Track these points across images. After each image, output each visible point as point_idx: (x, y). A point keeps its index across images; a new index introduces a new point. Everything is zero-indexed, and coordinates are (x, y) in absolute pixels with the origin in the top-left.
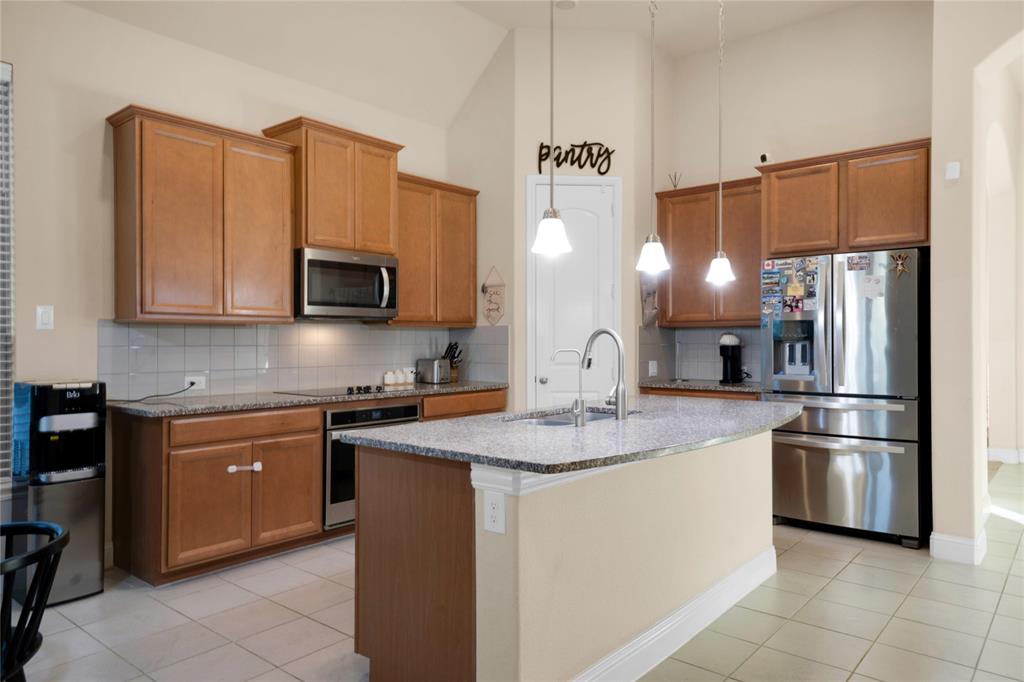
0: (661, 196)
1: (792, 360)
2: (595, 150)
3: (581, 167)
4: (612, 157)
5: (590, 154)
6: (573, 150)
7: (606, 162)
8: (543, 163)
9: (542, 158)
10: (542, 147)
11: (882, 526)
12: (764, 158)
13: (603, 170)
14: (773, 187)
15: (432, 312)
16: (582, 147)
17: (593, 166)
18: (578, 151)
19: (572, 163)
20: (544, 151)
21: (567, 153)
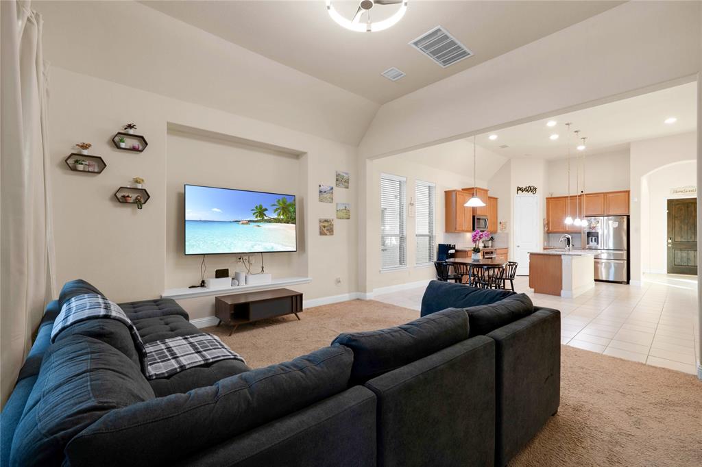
0: (547, 199)
1: (592, 241)
4: (537, 190)
11: (611, 279)
12: (582, 192)
14: (584, 198)
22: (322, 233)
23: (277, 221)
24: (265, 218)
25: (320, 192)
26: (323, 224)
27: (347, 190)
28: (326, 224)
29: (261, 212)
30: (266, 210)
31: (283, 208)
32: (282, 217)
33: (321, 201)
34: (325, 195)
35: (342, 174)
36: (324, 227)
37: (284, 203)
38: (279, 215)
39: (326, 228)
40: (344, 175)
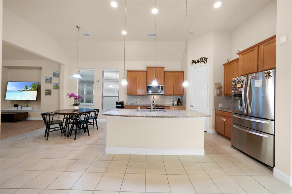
0: (224, 65)
2: (203, 59)
3: (200, 63)
4: (207, 59)
5: (202, 60)
6: (199, 60)
7: (206, 61)
8: (193, 64)
9: (192, 63)
10: (192, 61)
12: (239, 51)
13: (205, 62)
15: (173, 93)
16: (201, 59)
17: (203, 62)
18: (200, 60)
19: (198, 63)
20: (193, 61)
21: (197, 61)
22: (46, 95)
23: (31, 90)
24: (27, 89)
25: (46, 80)
26: (47, 91)
27: (58, 78)
28: (48, 91)
29: (26, 88)
30: (28, 87)
31: (34, 86)
32: (33, 89)
33: (46, 83)
34: (48, 81)
35: (56, 72)
36: (47, 92)
37: (34, 84)
38: (32, 88)
39: (48, 93)
40: (57, 72)
